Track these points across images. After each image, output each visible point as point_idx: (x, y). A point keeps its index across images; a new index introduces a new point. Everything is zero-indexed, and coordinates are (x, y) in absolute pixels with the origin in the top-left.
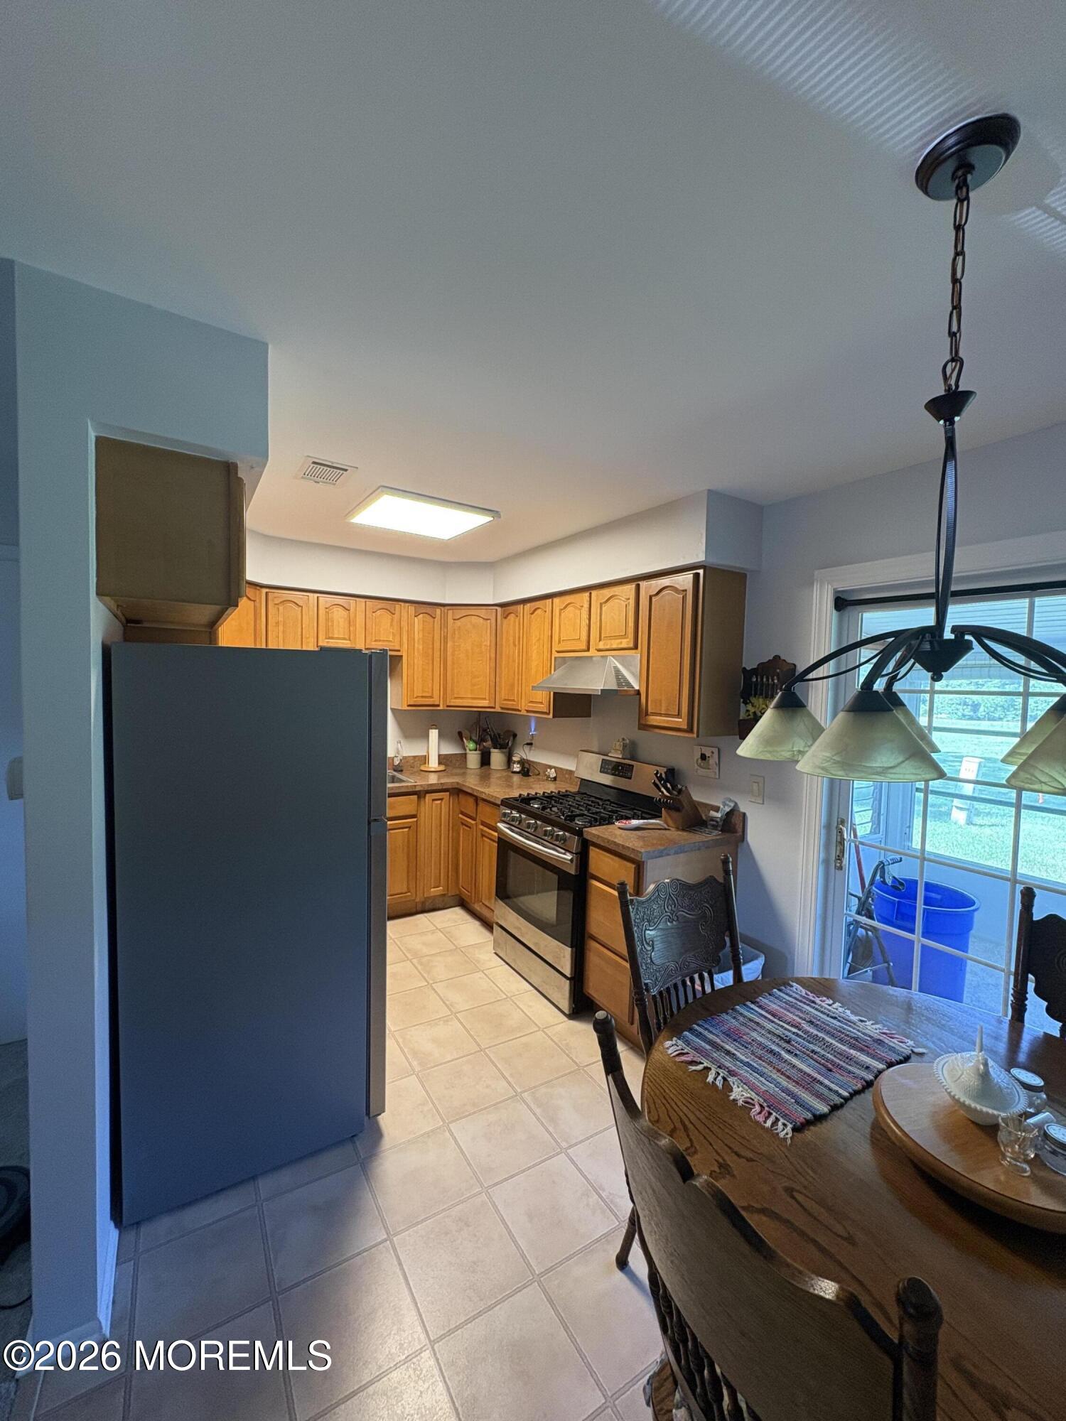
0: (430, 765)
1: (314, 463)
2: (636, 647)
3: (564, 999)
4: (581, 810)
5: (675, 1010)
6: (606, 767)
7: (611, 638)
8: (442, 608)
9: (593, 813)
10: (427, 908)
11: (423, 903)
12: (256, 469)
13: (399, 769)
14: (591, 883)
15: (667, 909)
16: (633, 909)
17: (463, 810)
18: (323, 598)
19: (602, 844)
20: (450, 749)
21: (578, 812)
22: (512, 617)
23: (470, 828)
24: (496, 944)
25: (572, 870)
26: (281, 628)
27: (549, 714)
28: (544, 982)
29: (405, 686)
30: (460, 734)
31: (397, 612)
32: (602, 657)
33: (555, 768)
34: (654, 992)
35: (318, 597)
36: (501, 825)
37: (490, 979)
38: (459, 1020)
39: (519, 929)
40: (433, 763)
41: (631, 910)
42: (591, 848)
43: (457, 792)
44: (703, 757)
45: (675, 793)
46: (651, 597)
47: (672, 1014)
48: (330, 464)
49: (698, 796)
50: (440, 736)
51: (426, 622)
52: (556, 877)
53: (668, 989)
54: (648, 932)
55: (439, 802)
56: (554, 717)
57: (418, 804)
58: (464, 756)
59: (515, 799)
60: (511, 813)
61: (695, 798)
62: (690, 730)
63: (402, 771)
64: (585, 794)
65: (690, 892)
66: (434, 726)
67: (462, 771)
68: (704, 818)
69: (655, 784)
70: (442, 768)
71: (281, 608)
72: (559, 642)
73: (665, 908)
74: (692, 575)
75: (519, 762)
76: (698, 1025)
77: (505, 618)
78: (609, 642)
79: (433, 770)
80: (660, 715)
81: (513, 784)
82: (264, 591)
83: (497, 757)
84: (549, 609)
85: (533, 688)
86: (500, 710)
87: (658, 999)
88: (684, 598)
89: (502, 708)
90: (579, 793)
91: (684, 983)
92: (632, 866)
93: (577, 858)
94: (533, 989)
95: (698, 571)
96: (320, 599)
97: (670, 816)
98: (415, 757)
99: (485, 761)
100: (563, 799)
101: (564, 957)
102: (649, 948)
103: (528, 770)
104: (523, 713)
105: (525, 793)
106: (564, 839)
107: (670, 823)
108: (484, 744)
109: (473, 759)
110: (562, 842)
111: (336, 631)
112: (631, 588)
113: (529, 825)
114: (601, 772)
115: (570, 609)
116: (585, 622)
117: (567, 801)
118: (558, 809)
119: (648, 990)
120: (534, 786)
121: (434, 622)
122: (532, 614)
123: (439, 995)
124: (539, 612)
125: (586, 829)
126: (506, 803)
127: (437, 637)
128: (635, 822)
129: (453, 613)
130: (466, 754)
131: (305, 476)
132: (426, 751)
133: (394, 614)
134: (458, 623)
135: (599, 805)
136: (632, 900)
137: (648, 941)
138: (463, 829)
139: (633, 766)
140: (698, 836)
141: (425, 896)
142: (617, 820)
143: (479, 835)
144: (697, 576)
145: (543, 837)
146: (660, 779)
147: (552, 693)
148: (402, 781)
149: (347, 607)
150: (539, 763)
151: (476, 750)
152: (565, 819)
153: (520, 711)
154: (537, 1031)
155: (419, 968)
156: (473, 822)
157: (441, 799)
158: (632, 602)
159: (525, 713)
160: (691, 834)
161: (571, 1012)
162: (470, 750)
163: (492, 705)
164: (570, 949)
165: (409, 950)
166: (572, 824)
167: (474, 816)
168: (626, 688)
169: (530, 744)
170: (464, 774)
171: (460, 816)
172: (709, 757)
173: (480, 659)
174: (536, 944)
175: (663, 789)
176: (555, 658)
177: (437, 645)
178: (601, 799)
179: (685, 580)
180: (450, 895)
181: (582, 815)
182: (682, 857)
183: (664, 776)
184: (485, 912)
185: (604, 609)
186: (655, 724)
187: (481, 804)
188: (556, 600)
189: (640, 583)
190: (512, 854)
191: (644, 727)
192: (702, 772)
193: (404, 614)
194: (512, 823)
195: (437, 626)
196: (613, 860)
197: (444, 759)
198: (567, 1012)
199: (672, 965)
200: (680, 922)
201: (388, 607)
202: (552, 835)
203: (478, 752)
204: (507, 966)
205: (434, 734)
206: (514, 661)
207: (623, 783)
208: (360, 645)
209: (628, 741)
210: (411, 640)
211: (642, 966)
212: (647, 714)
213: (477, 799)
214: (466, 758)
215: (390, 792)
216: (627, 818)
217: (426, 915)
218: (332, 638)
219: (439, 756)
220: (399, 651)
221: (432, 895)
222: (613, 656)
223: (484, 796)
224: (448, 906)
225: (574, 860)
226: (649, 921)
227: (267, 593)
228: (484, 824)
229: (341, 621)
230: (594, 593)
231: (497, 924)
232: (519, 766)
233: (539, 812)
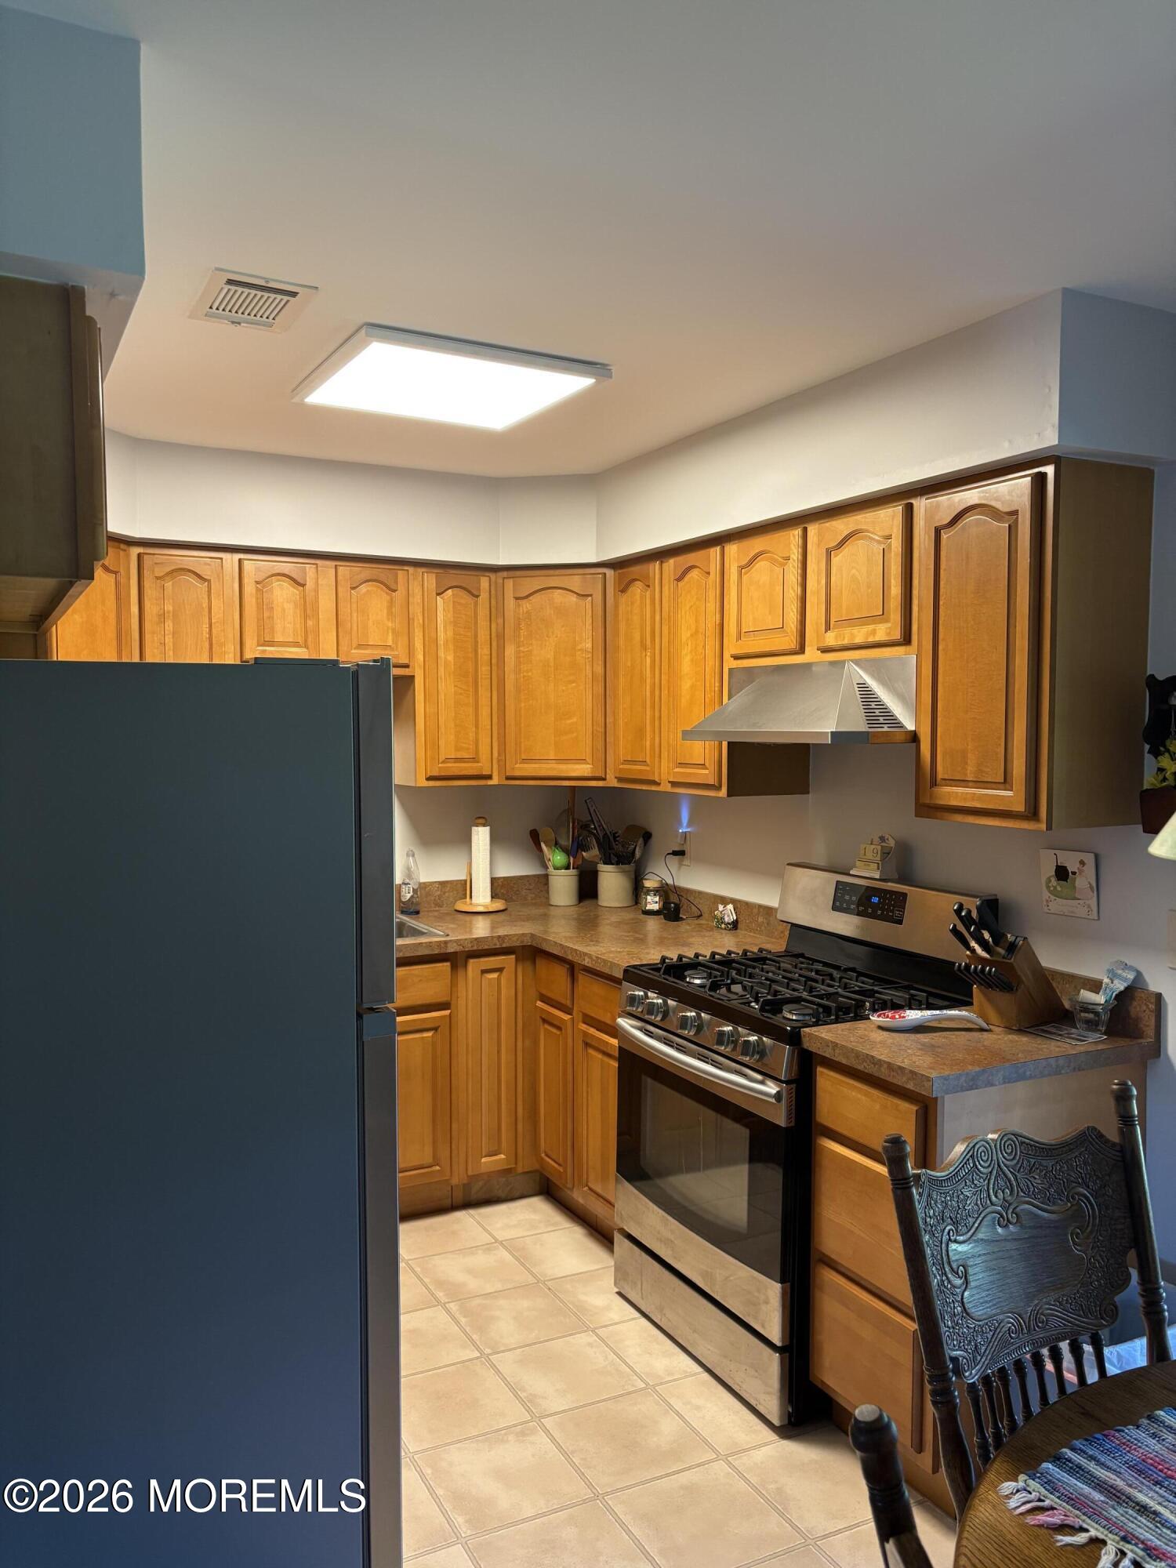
0: (474, 900)
1: (230, 282)
2: (906, 640)
3: (769, 1393)
4: (794, 990)
5: (1019, 1417)
6: (842, 899)
7: (851, 622)
8: (493, 576)
9: (821, 997)
10: (474, 1197)
11: (467, 1187)
12: (121, 298)
13: (411, 909)
14: (821, 1145)
15: (993, 1198)
16: (920, 1195)
17: (544, 992)
18: (252, 564)
19: (844, 1061)
20: (513, 868)
21: (787, 993)
22: (637, 589)
23: (559, 1028)
24: (621, 1274)
25: (781, 1119)
26: (169, 625)
27: (719, 788)
28: (725, 1357)
29: (421, 739)
30: (535, 836)
31: (401, 588)
32: (833, 663)
33: (733, 901)
34: (972, 1376)
35: (240, 560)
36: (625, 1023)
37: (607, 1345)
38: (547, 1432)
39: (667, 1242)
40: (482, 897)
41: (916, 1197)
42: (819, 1069)
43: (532, 953)
44: (1062, 873)
45: (1002, 951)
46: (938, 531)
47: (1013, 1426)
48: (263, 284)
49: (1051, 957)
50: (494, 839)
51: (460, 604)
52: (745, 1133)
53: (1002, 1371)
54: (953, 1246)
55: (495, 975)
56: (730, 794)
57: (453, 984)
58: (542, 882)
59: (654, 968)
60: (647, 997)
61: (1045, 963)
62: (1032, 814)
63: (417, 913)
64: (802, 955)
65: (1044, 1163)
66: (482, 820)
67: (541, 911)
68: (1067, 1005)
69: (955, 931)
70: (499, 905)
71: (169, 585)
72: (739, 637)
73: (989, 1195)
74: (1029, 478)
75: (657, 891)
76: (1073, 1449)
77: (623, 591)
78: (847, 631)
79: (481, 909)
80: (963, 782)
81: (646, 936)
82: (135, 551)
83: (612, 882)
84: (714, 568)
85: (686, 735)
86: (615, 784)
87: (982, 1393)
88: (1012, 530)
89: (620, 780)
90: (787, 954)
91: (1038, 1361)
92: (910, 1109)
93: (789, 1093)
94: (700, 1369)
95: (1042, 469)
96: (247, 565)
97: (989, 1000)
98: (443, 884)
99: (587, 889)
100: (754, 968)
101: (767, 1302)
102: (958, 1282)
103: (678, 908)
104: (666, 787)
105: (673, 955)
106: (760, 1051)
107: (993, 1016)
108: (584, 854)
109: (563, 886)
110: (757, 1057)
111: (278, 627)
112: (890, 517)
113: (684, 1022)
114: (834, 908)
115: (762, 565)
116: (793, 592)
117: (762, 970)
118: (744, 988)
119: (958, 1372)
120: (692, 940)
121: (476, 604)
122: (679, 579)
123: (504, 1379)
124: (694, 574)
125: (807, 1030)
126: (635, 975)
127: (483, 635)
128: (913, 1015)
129: (514, 581)
130: (546, 876)
131: (214, 311)
132: (465, 871)
133: (395, 591)
134: (526, 605)
135: (832, 979)
136: (918, 1177)
137: (954, 1266)
138: (546, 1029)
139: (905, 895)
140: (1053, 1043)
141: (470, 1173)
142: (875, 1011)
143: (580, 1045)
144: (1040, 480)
145: (715, 1047)
146: (967, 921)
147: (725, 745)
148: (417, 933)
149: (299, 580)
150: (700, 893)
151: (567, 868)
152: (762, 1009)
153: (659, 784)
154: (709, 1462)
155: (463, 1320)
156: (566, 1017)
157: (500, 970)
158: (897, 544)
159: (669, 788)
160: (1039, 1040)
161: (786, 1422)
162: (556, 868)
163: (600, 774)
164: (779, 1285)
165: (440, 1284)
166: (777, 1020)
167: (569, 1003)
168: (886, 729)
169: (680, 853)
170: (545, 918)
171: (539, 1004)
172: (1074, 873)
173: (572, 678)
174: (705, 1275)
175: (973, 944)
176: (731, 670)
177: (484, 652)
178: (837, 968)
179: (1015, 490)
180: (520, 1170)
181: (797, 1000)
182: (1021, 1089)
183: (974, 915)
184: (597, 1208)
185: (835, 560)
186: (954, 803)
187: (582, 979)
188: (732, 549)
189: (915, 502)
190: (649, 1082)
191: (928, 809)
192: (1058, 905)
193: (416, 589)
194: (647, 1017)
195: (483, 612)
196: (866, 1094)
197: (503, 886)
198: (776, 1422)
199: (1009, 1321)
200: (1022, 1226)
201: (382, 577)
202: (735, 1042)
203: (572, 872)
204: (644, 1321)
205: (481, 836)
206: (643, 680)
207: (882, 933)
208: (328, 653)
209: (892, 843)
210: (431, 644)
211: (943, 1318)
212: (934, 783)
213: (573, 968)
214: (547, 883)
215: (401, 955)
216: (896, 1007)
217: (472, 1212)
218: (271, 643)
219: (493, 880)
220: (407, 666)
221: (483, 1170)
222: (857, 662)
223: (587, 962)
224: (518, 1194)
225: (784, 1095)
226: (955, 1223)
227: (139, 555)
228: (589, 1020)
229: (289, 608)
230: (813, 529)
231: (623, 1232)
232: (657, 899)
233: (706, 994)
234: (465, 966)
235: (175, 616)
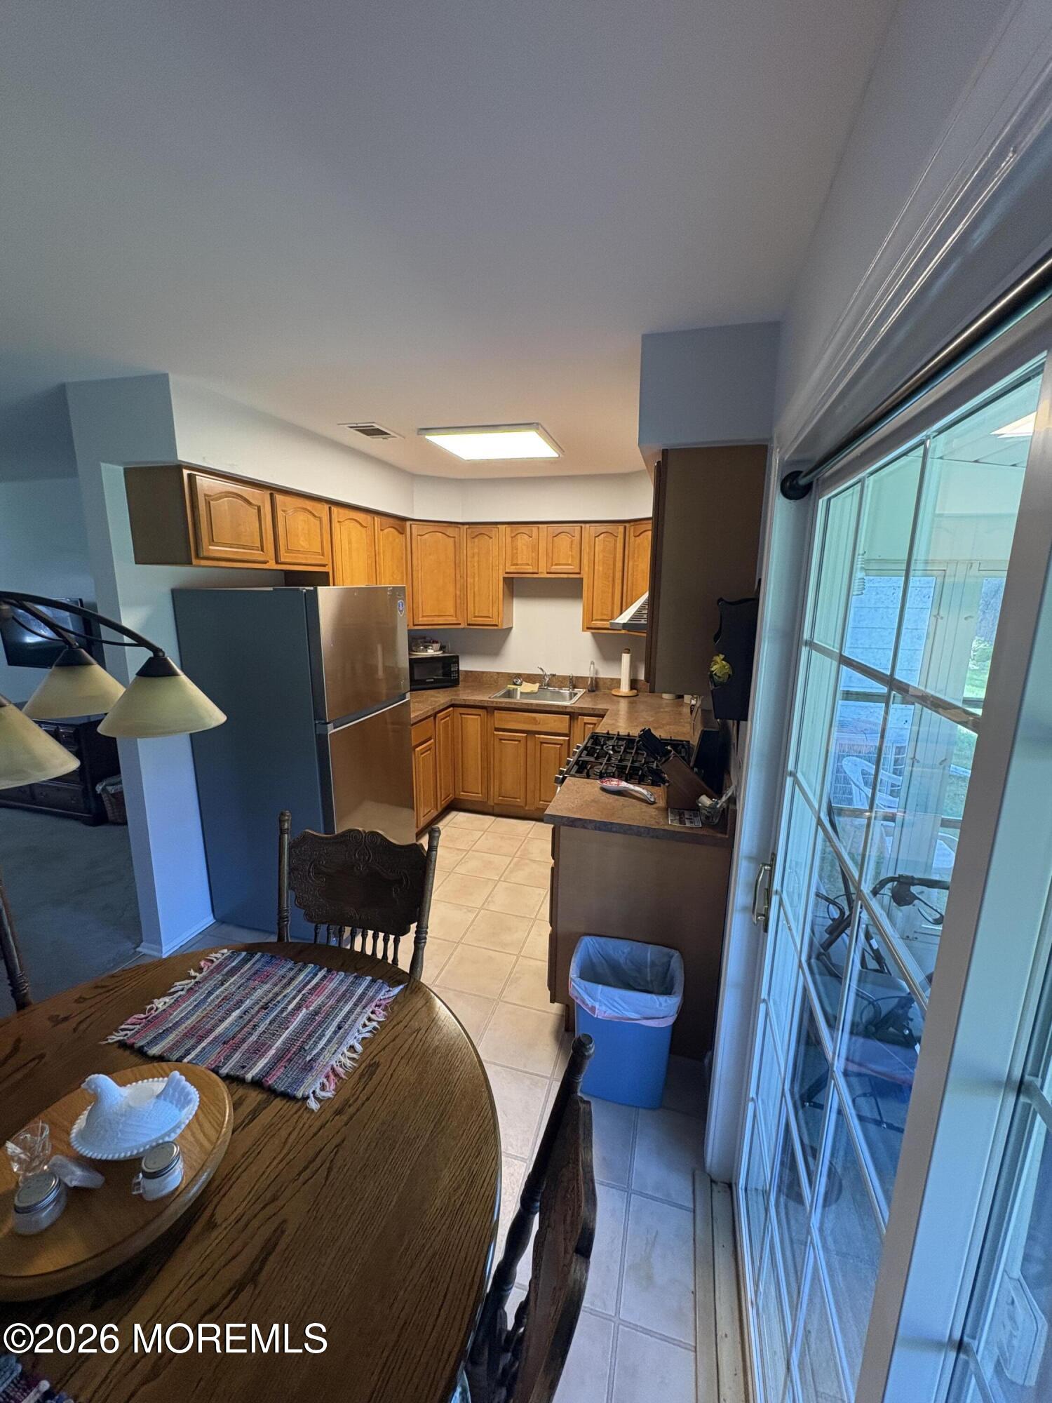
0: (621, 689)
8: (626, 525)
18: (510, 530)
29: (584, 609)
31: (578, 534)
35: (505, 528)
40: (625, 688)
50: (631, 660)
51: (607, 541)
57: (571, 725)
66: (628, 651)
71: (476, 541)
79: (623, 694)
82: (465, 527)
111: (519, 558)
121: (616, 541)
127: (619, 556)
129: (634, 529)
132: (618, 674)
133: (575, 536)
134: (638, 540)
149: (531, 535)
157: (594, 724)
177: (619, 565)
193: (586, 534)
197: (633, 684)
201: (569, 529)
205: (626, 658)
210: (591, 561)
218: (517, 565)
219: (630, 681)
220: (580, 574)
227: (467, 529)
229: (525, 548)
234: (577, 719)
235: (479, 554)
